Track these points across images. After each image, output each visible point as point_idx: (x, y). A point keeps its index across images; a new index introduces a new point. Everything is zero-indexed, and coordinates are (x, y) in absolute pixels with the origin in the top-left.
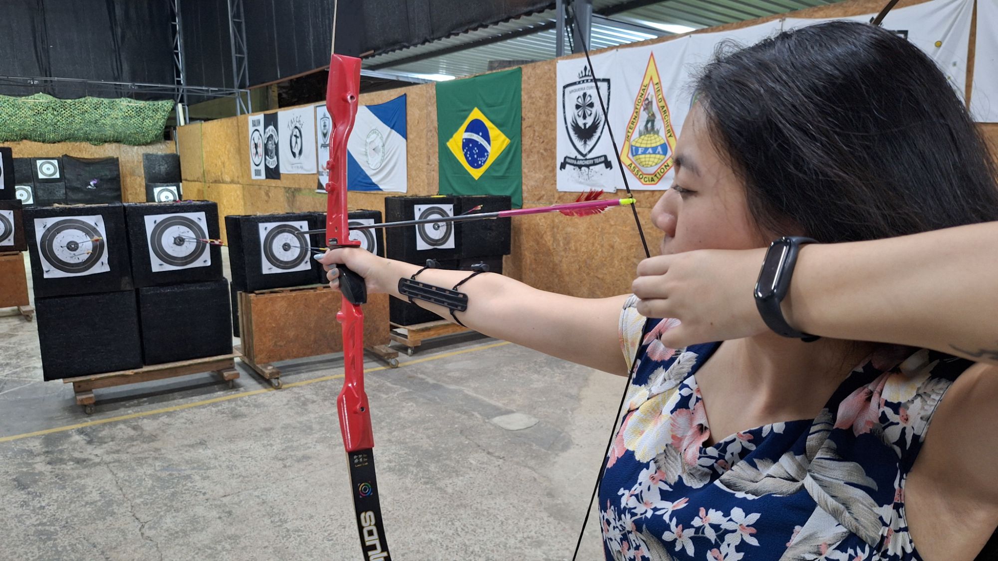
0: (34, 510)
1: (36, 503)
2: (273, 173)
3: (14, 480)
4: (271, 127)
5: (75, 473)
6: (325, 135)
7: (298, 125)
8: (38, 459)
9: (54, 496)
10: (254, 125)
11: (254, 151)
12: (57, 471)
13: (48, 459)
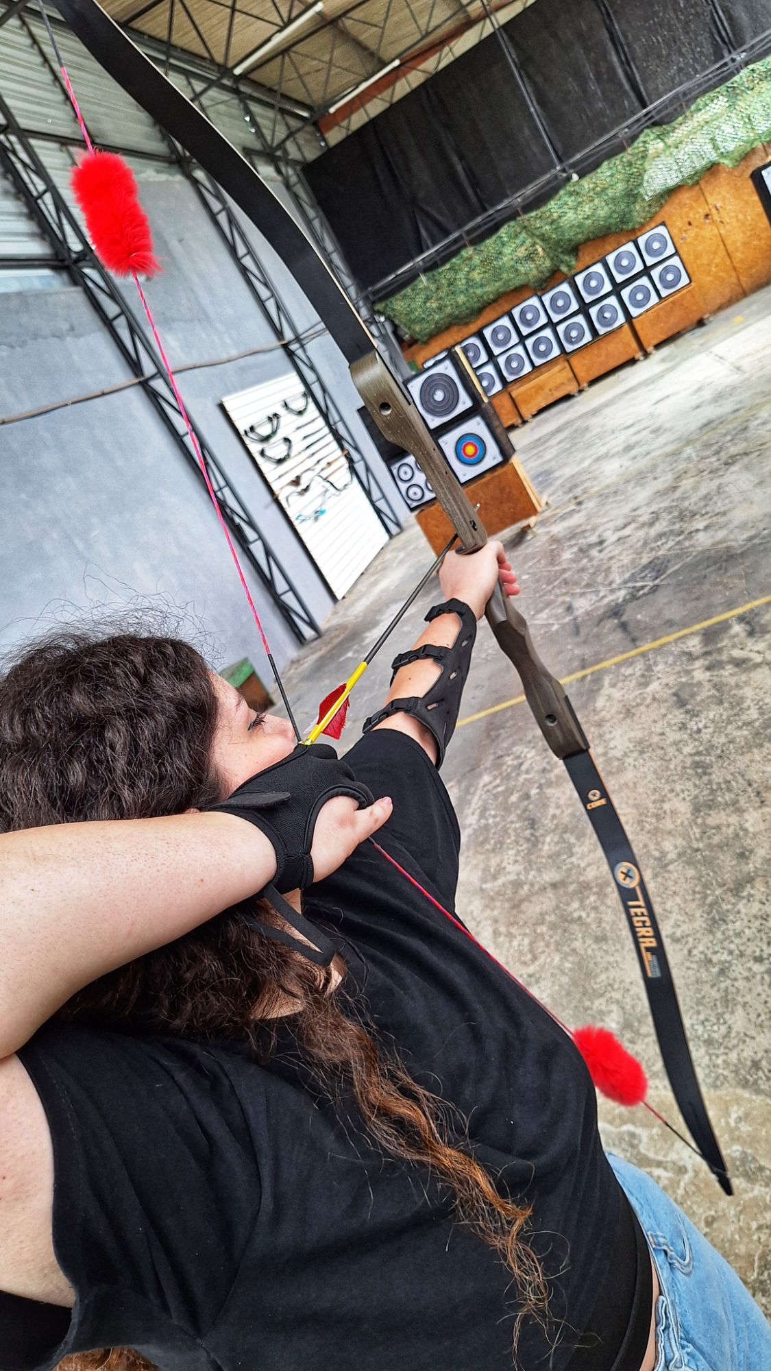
0: (691, 735)
1: (693, 725)
3: (675, 694)
5: (732, 681)
8: (698, 664)
9: (711, 715)
12: (716, 680)
13: (707, 663)
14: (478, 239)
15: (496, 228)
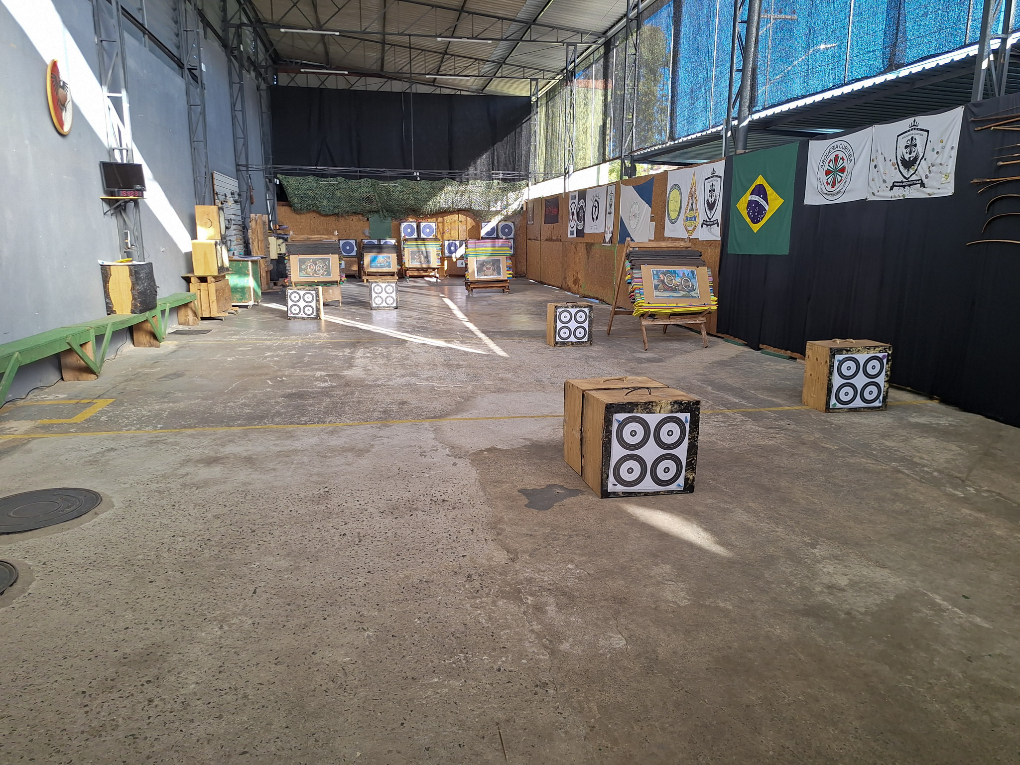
2: (580, 233)
4: (582, 200)
6: (611, 205)
7: (597, 199)
10: (572, 199)
11: (571, 217)
14: (348, 177)
15: (361, 177)
